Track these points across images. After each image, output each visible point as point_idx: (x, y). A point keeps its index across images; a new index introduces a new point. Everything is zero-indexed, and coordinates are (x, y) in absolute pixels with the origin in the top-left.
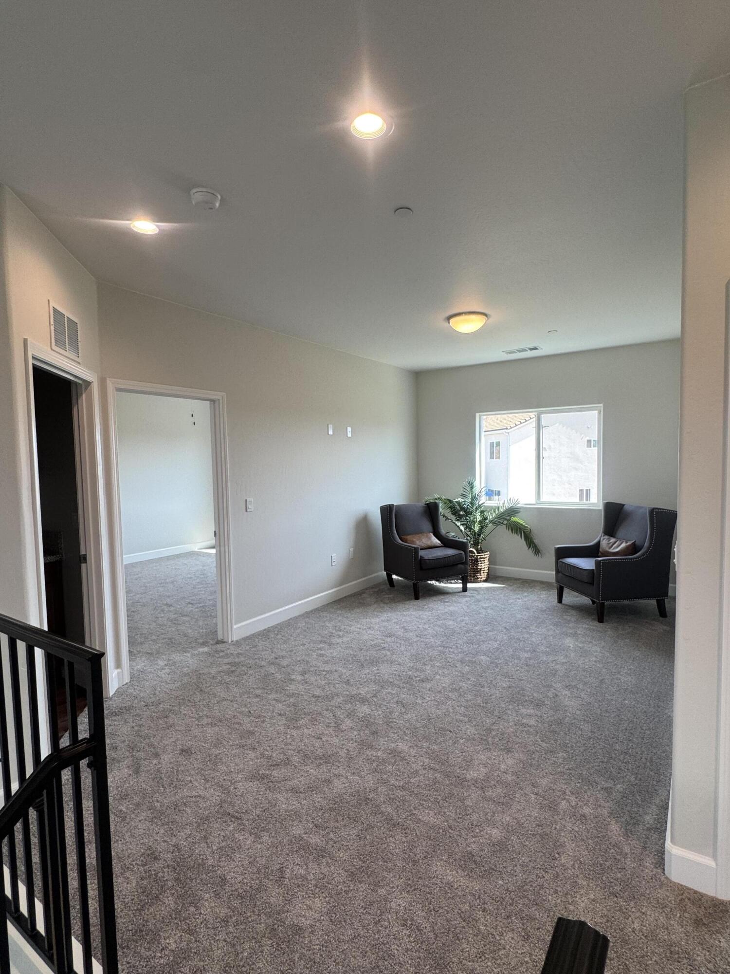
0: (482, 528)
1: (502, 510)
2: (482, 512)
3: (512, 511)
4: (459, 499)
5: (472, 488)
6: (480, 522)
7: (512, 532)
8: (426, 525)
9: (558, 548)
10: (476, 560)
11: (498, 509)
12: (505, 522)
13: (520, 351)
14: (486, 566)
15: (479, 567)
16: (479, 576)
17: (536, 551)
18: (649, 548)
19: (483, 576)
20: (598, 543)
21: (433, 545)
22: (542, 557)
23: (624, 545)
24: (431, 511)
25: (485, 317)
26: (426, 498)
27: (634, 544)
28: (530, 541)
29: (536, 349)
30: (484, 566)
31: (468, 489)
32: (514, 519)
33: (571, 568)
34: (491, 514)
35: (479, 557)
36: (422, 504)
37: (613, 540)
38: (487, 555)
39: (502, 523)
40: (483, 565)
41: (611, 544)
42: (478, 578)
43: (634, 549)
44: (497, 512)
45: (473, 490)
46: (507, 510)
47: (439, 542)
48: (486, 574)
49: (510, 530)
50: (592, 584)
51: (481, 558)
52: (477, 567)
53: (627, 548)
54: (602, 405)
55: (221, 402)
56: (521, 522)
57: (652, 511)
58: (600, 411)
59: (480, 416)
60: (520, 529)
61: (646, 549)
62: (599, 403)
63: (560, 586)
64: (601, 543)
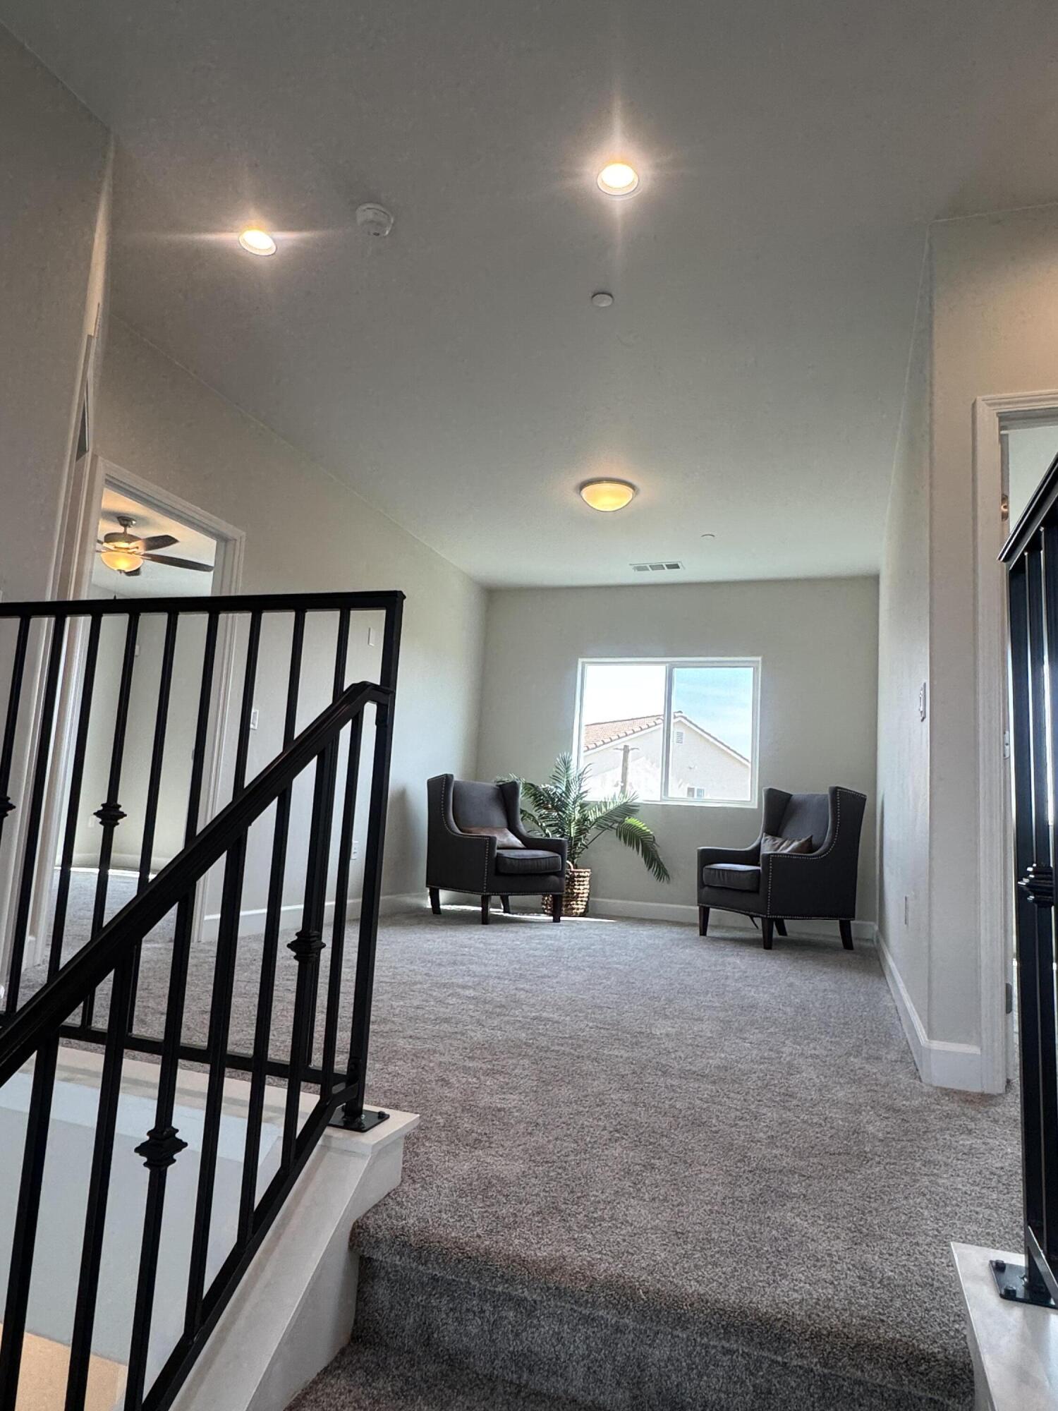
0: (581, 832)
1: (611, 807)
2: (582, 806)
3: (628, 809)
4: (547, 786)
5: (567, 769)
6: (579, 823)
7: (625, 842)
8: (498, 817)
9: (703, 850)
10: (572, 879)
11: (606, 806)
12: (616, 825)
13: (654, 567)
14: (585, 891)
15: (575, 891)
16: (575, 906)
17: (659, 874)
18: (831, 844)
19: (580, 907)
20: (758, 848)
21: (511, 845)
22: (668, 882)
23: (796, 844)
24: (506, 795)
25: (632, 490)
26: (499, 778)
27: (810, 840)
28: (651, 857)
29: (676, 566)
30: (583, 889)
31: (563, 769)
32: (631, 821)
33: (723, 875)
34: (595, 812)
35: (576, 874)
36: (490, 784)
37: (779, 840)
38: (586, 873)
39: (611, 827)
40: (581, 887)
41: (777, 846)
42: (574, 909)
43: (809, 846)
44: (604, 810)
45: (569, 772)
46: (619, 807)
47: (519, 842)
48: (585, 903)
49: (622, 838)
50: (757, 891)
51: (579, 876)
52: (572, 889)
53: (802, 846)
54: (759, 659)
55: (238, 544)
56: (640, 825)
57: (835, 791)
58: (757, 668)
59: (583, 664)
60: (638, 838)
61: (827, 845)
62: (757, 655)
63: (704, 907)
64: (762, 846)
